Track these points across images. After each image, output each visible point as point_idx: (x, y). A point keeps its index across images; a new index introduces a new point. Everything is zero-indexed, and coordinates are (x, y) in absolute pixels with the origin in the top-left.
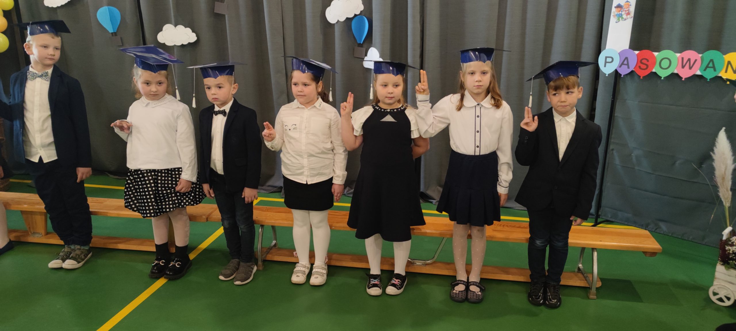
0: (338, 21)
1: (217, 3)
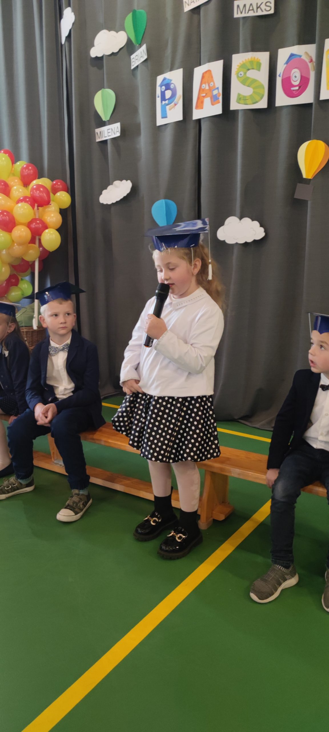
1: (299, 186)
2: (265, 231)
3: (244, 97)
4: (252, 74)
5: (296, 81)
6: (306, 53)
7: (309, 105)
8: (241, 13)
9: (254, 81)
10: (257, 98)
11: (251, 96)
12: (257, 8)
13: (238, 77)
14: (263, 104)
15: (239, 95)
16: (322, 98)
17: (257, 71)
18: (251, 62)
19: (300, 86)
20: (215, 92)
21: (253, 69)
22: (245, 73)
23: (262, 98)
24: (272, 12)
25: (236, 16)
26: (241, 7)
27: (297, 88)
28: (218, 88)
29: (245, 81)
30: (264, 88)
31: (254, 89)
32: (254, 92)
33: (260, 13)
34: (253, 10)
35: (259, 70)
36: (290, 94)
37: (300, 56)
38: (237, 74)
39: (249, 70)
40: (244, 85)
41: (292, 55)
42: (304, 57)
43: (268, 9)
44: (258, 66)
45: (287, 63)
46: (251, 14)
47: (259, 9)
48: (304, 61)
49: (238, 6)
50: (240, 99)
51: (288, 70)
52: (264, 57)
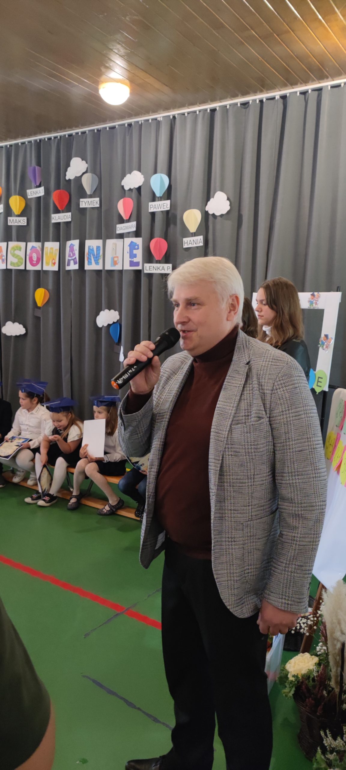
0: (103, 326)
1: (36, 309)
2: (27, 330)
3: (14, 263)
4: (17, 252)
5: (35, 259)
6: (39, 247)
7: (39, 271)
8: (11, 223)
9: (18, 256)
10: (20, 264)
11: (17, 263)
12: (19, 222)
13: (11, 253)
14: (22, 267)
15: (11, 262)
16: (44, 269)
17: (19, 251)
18: (17, 247)
19: (37, 261)
20: (3, 258)
21: (18, 250)
22: (14, 252)
23: (22, 264)
24: (26, 224)
25: (9, 224)
26: (12, 220)
27: (35, 262)
28: (4, 256)
29: (14, 255)
30: (22, 259)
31: (18, 259)
32: (18, 261)
33: (20, 224)
34: (17, 222)
35: (20, 250)
36: (33, 265)
37: (36, 248)
38: (10, 251)
39: (15, 250)
40: (13, 257)
41: (33, 247)
42: (38, 248)
43: (24, 223)
44: (20, 249)
45: (31, 250)
46: (16, 224)
47: (20, 222)
48: (37, 250)
49: (10, 220)
50: (12, 264)
51: (31, 254)
52: (22, 244)
